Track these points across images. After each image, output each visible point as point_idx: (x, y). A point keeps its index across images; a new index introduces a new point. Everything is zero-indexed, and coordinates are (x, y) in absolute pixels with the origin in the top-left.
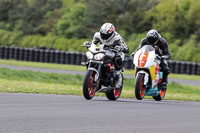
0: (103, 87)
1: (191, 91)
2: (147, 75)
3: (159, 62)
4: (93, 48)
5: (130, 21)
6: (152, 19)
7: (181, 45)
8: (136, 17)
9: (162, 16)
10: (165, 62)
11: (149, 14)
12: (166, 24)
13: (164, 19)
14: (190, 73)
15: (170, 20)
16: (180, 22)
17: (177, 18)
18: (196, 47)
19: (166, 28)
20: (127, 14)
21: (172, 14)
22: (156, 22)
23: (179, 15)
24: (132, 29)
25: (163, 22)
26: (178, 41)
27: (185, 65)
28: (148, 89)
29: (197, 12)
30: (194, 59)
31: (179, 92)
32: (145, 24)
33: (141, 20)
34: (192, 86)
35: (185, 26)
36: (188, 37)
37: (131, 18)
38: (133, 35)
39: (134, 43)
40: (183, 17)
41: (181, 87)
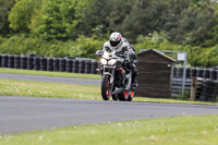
0: (117, 89)
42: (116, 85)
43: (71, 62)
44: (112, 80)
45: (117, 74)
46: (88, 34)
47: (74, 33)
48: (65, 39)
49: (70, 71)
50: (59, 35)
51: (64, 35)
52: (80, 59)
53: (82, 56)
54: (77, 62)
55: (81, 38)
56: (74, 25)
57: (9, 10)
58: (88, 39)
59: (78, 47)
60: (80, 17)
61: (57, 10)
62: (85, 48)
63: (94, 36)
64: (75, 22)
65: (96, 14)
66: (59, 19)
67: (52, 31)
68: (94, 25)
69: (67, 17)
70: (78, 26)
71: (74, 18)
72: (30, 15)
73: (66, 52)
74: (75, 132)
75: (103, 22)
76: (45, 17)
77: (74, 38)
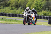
0: (27, 22)
1: (20, 22)
2: (32, 19)
3: (35, 16)
4: (25, 13)
5: (4, 4)
6: (10, 3)
7: (17, 10)
8: (6, 3)
9: (12, 2)
10: (36, 16)
11: (9, 2)
12: (13, 5)
13: (13, 3)
14: (19, 17)
15: (14, 3)
16: (17, 4)
17: (16, 3)
18: (21, 10)
19: (13, 6)
20: (3, 2)
21: (15, 2)
22: (11, 4)
23: (16, 2)
24: (5, 6)
25: (12, 4)
26: (16, 9)
27: (18, 15)
28: (33, 22)
29: (21, 1)
30: (20, 13)
31: (17, 22)
32: (8, 5)
33: (7, 3)
34: (20, 20)
35: (18, 5)
36: (19, 8)
37: (4, 3)
38: (5, 7)
39: (5, 9)
40: (17, 3)
41: (17, 21)
42: (27, 21)
43: (40, 17)
44: (26, 20)
45: (28, 18)
46: (44, 10)
47: (41, 10)
48: (39, 11)
49: (40, 19)
50: (38, 10)
51: (39, 10)
52: (43, 16)
53: (43, 15)
54: (42, 17)
55: (43, 11)
56: (41, 8)
57: (26, 4)
58: (44, 11)
59: (42, 13)
60: (43, 6)
61: (37, 4)
62: (44, 13)
63: (46, 10)
64: (42, 7)
65: (46, 5)
66: (38, 6)
67: (36, 9)
68: (46, 8)
69: (39, 6)
70: (42, 8)
71: (41, 6)
72: (31, 6)
73: (39, 14)
74: (41, 33)
75: (48, 7)
76: (34, 6)
77: (41, 11)
